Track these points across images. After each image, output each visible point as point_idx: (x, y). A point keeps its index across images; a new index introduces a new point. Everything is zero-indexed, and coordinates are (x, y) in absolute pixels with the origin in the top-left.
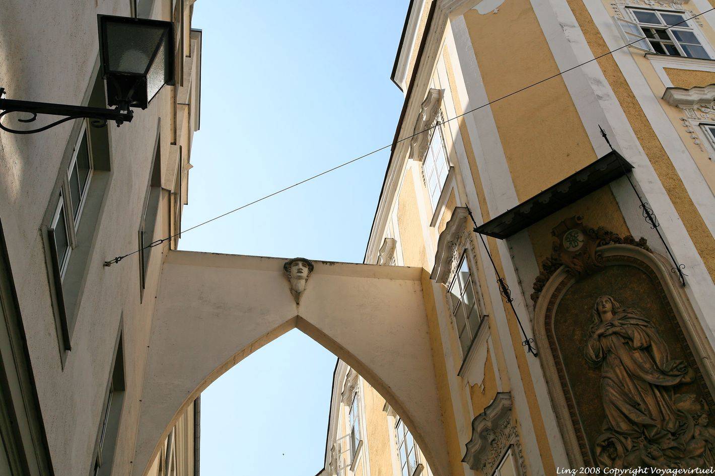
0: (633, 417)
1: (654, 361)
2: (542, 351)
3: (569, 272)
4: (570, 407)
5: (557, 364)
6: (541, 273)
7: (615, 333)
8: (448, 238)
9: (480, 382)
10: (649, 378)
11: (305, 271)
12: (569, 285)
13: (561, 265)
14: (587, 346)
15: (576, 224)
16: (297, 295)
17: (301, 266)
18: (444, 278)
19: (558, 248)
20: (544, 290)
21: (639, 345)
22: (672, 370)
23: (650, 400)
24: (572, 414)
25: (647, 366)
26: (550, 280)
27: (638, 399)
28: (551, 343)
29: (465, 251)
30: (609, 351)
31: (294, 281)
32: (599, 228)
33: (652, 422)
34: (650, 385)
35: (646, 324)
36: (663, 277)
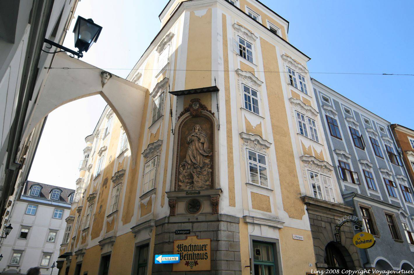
0: (193, 160)
1: (204, 147)
2: (175, 134)
3: (191, 114)
4: (178, 152)
5: (178, 139)
6: (183, 111)
7: (197, 136)
8: (160, 85)
9: (154, 134)
10: (201, 151)
11: (109, 77)
12: (190, 117)
13: (190, 111)
14: (188, 137)
15: (198, 100)
16: (103, 84)
17: (108, 75)
18: (154, 96)
19: (191, 106)
20: (183, 116)
21: (201, 142)
22: (207, 151)
23: (198, 157)
24: (177, 154)
25: (201, 148)
26: (185, 114)
27: (196, 156)
28: (179, 133)
29: (164, 92)
30: (193, 141)
31: (104, 79)
32: (204, 105)
33: (197, 163)
34: (200, 153)
35: (206, 137)
36: (215, 125)
